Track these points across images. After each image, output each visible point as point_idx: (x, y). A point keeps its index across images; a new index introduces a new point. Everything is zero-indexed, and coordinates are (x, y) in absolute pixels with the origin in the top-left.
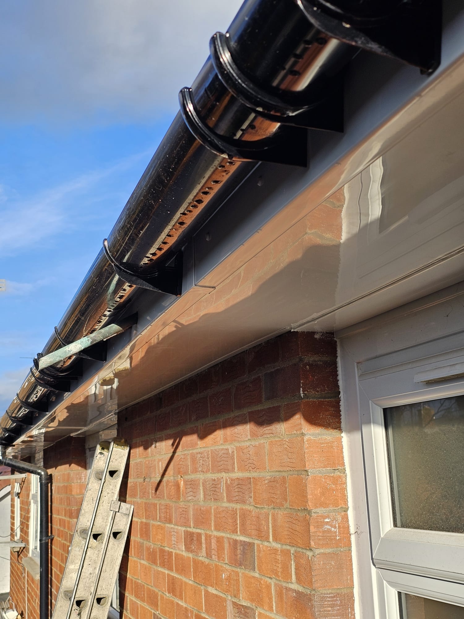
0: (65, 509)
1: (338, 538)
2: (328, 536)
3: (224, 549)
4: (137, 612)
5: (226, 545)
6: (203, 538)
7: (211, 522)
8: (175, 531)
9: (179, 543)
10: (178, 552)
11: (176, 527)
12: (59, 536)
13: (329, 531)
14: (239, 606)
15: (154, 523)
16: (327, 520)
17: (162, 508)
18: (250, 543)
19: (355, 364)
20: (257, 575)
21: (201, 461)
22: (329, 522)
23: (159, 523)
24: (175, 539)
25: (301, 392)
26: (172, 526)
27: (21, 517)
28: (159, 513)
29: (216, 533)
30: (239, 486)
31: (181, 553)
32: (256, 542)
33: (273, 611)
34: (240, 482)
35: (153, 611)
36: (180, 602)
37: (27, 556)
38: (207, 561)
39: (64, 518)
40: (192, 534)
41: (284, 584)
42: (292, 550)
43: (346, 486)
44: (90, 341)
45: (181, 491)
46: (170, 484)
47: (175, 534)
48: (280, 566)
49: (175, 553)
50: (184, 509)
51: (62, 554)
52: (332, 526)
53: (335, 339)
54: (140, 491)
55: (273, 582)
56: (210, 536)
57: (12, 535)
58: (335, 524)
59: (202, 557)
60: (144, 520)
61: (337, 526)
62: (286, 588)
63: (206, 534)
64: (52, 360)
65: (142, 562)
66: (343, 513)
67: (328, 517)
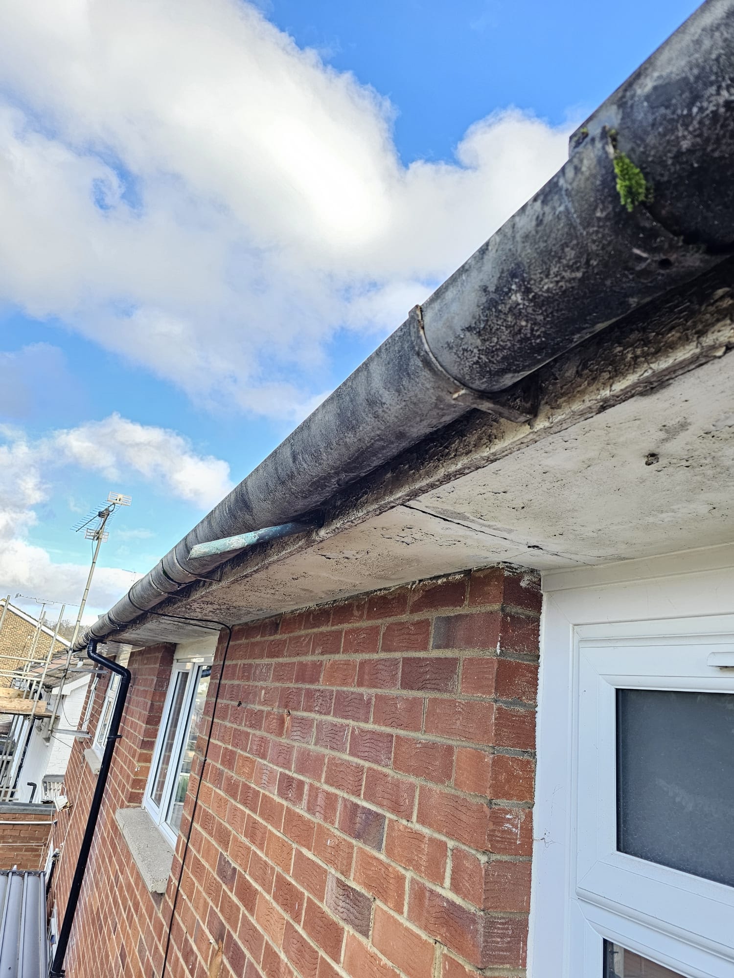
0: (140, 713)
1: (518, 842)
2: (508, 838)
3: (335, 810)
4: (200, 845)
5: (340, 807)
6: (306, 787)
7: (322, 772)
8: (269, 769)
9: (270, 785)
10: (267, 793)
11: (271, 765)
12: (127, 737)
13: (509, 832)
14: (346, 888)
15: (242, 753)
16: (508, 816)
17: (257, 739)
18: (378, 815)
19: (571, 625)
20: (382, 857)
21: (320, 700)
22: (511, 819)
23: (248, 755)
24: (267, 779)
25: (498, 647)
26: (265, 762)
27: (93, 710)
28: (251, 744)
29: (326, 787)
30: (372, 741)
31: (271, 796)
32: (389, 815)
33: (402, 913)
34: (375, 737)
35: (220, 850)
36: (259, 852)
37: (90, 748)
38: (307, 816)
39: (137, 721)
40: (290, 780)
41: (429, 885)
42: (451, 844)
43: (535, 775)
44: (256, 538)
45: (286, 727)
46: (272, 716)
47: (268, 772)
48: (424, 858)
49: (263, 794)
50: (286, 749)
51: (126, 756)
52: (513, 825)
53: (542, 592)
54: (231, 715)
55: (409, 875)
56: (317, 789)
57: (81, 725)
58: (517, 824)
59: (300, 810)
60: (230, 747)
61: (519, 826)
62: (431, 891)
63: (311, 785)
64: (207, 550)
65: (218, 791)
66: (527, 810)
67: (510, 812)
